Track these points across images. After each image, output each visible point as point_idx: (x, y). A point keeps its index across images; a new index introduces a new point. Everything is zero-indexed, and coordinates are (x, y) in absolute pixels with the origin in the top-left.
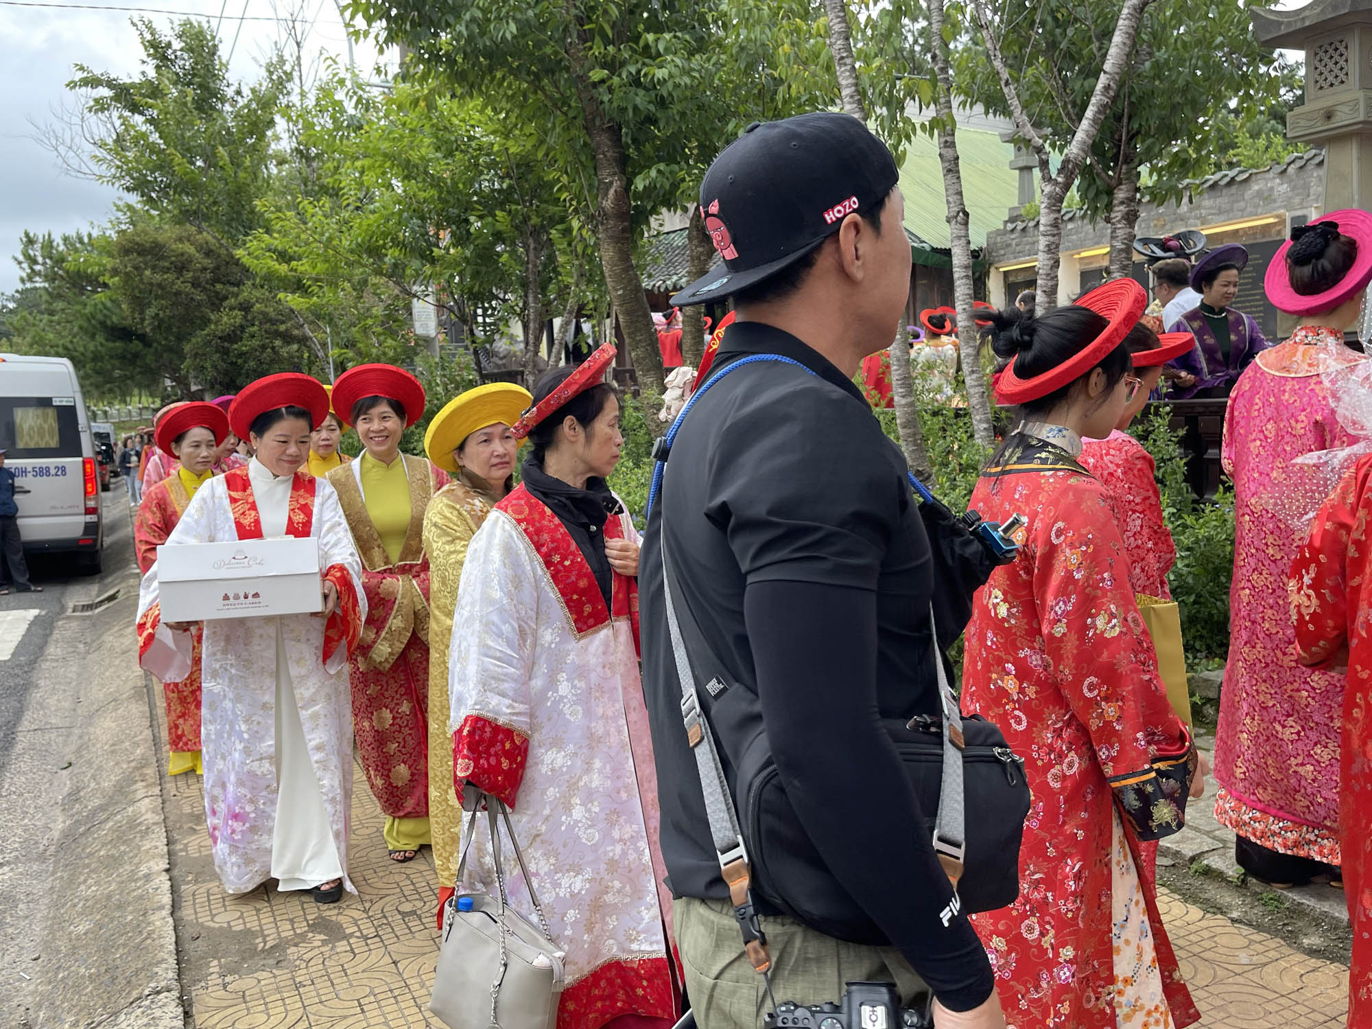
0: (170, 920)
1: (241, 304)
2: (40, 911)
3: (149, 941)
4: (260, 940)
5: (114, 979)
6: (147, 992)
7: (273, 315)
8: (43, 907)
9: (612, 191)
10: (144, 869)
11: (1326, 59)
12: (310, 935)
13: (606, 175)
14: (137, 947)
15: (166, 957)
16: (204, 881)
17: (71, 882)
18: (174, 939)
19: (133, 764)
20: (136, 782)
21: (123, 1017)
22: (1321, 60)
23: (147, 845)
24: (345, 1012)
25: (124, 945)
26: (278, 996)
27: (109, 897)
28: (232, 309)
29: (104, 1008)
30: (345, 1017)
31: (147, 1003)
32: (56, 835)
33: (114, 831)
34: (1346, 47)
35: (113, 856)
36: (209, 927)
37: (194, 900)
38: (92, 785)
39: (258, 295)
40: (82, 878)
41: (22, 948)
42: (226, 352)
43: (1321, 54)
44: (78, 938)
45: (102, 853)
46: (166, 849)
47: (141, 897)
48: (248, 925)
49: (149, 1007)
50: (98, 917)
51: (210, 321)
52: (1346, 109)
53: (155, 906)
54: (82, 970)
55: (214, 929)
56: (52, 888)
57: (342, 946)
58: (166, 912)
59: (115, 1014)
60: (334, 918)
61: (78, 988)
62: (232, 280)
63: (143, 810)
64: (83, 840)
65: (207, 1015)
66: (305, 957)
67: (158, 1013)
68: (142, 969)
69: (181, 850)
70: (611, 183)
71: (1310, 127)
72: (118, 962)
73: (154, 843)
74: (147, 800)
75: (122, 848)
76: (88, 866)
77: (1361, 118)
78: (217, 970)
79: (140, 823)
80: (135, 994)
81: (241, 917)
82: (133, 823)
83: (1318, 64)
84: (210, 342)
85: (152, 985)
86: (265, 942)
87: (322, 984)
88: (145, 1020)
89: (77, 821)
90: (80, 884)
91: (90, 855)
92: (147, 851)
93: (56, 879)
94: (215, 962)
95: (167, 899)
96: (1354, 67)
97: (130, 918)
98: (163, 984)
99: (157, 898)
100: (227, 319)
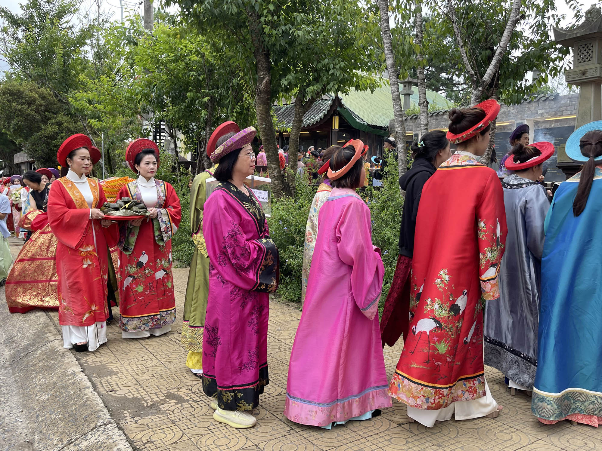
0: (95, 393)
1: (57, 122)
2: (14, 391)
3: (89, 402)
4: (143, 402)
5: (76, 420)
6: (99, 424)
7: (72, 129)
8: (15, 389)
9: (264, 82)
10: (70, 371)
11: (583, 51)
12: (168, 400)
13: (261, 74)
14: (84, 405)
15: (102, 409)
16: (103, 377)
17: (27, 377)
18: (102, 401)
19: (41, 325)
20: (46, 333)
21: (89, 436)
22: (581, 51)
23: (66, 361)
24: (204, 433)
25: (75, 404)
26: (166, 426)
27: (54, 383)
28: (53, 124)
29: (76, 432)
30: (204, 435)
31: (102, 429)
32: (8, 357)
33: (43, 355)
34: (592, 47)
35: (48, 366)
36: (115, 397)
37: (102, 385)
38: (20, 335)
39: (66, 119)
40: (33, 376)
41: (11, 407)
42: (48, 144)
43: (581, 49)
44: (44, 402)
45: (40, 364)
46: (77, 362)
47: (74, 383)
48: (135, 396)
49: (104, 431)
50: (52, 392)
51: (42, 129)
52: (591, 71)
53: (85, 387)
54: (54, 416)
55: (118, 397)
56: (15, 381)
57: (186, 405)
58: (91, 389)
59: (85, 434)
60: (176, 393)
61: (54, 424)
62: (54, 111)
63: (57, 345)
64: (25, 359)
65: (134, 434)
66: (170, 409)
67: (111, 433)
68: (91, 414)
69: (85, 363)
70: (264, 78)
71: (575, 77)
72: (75, 412)
73: (70, 360)
74: (56, 341)
75: (52, 362)
76: (34, 370)
77: (598, 75)
78: (128, 415)
79: (58, 351)
80: (92, 425)
81: (130, 392)
82: (53, 351)
83: (579, 53)
84: (41, 139)
85: (102, 421)
86: (147, 403)
87: (185, 420)
88: (106, 437)
89: (17, 351)
90: (33, 378)
91: (33, 365)
92: (68, 363)
93: (16, 376)
94: (126, 412)
95: (89, 384)
96: (595, 55)
97: (72, 392)
98: (107, 420)
99: (83, 383)
100: (50, 129)
